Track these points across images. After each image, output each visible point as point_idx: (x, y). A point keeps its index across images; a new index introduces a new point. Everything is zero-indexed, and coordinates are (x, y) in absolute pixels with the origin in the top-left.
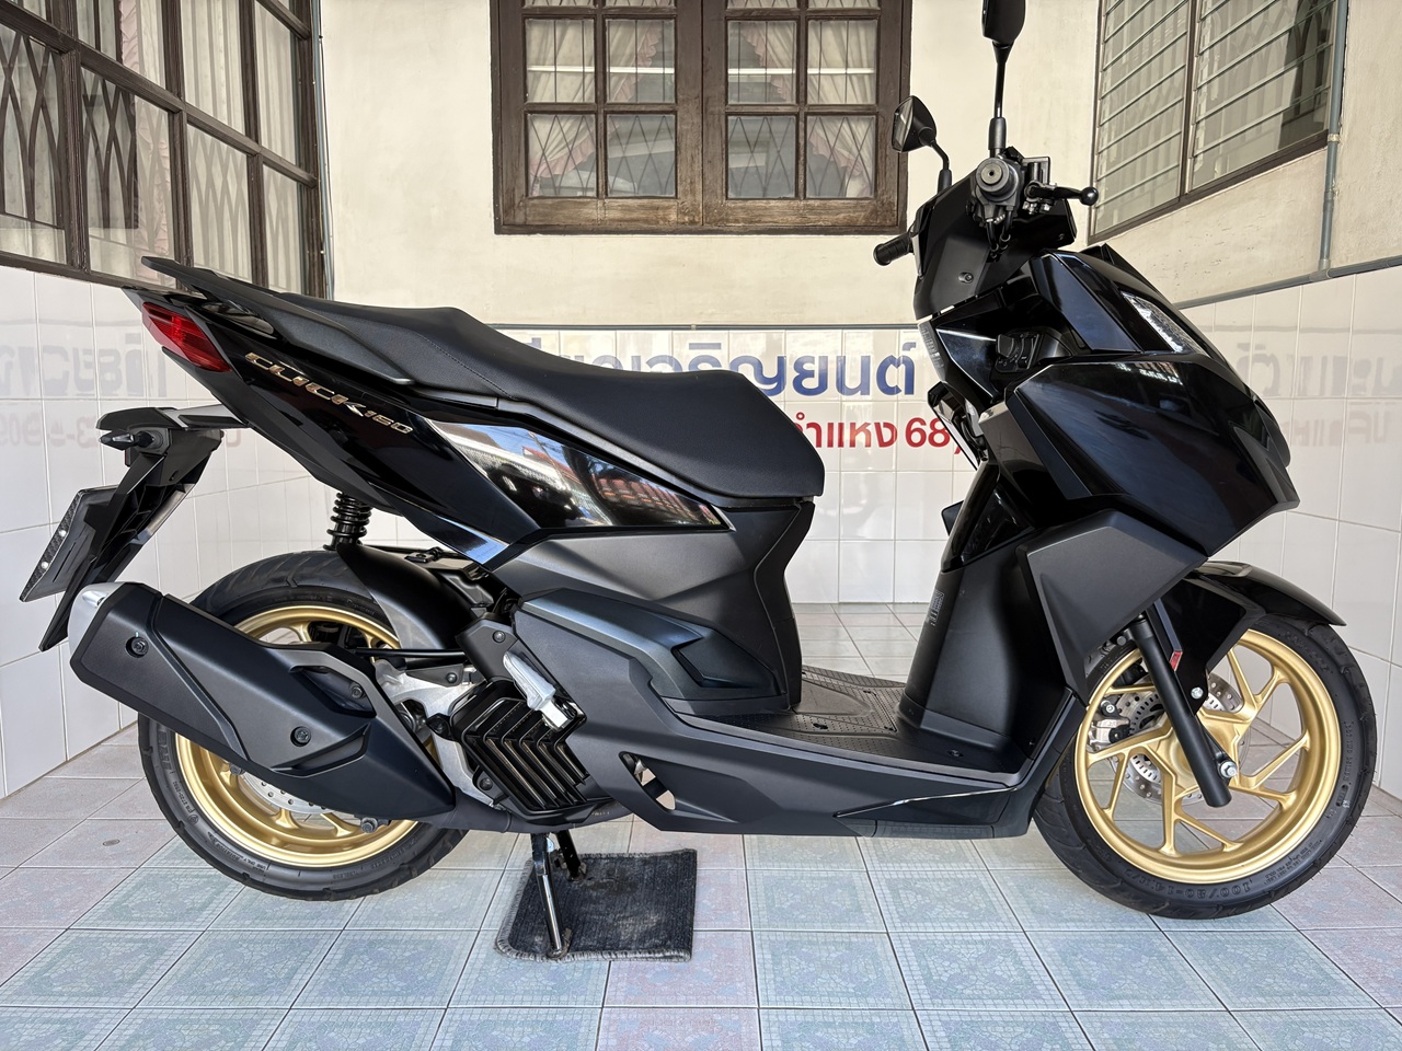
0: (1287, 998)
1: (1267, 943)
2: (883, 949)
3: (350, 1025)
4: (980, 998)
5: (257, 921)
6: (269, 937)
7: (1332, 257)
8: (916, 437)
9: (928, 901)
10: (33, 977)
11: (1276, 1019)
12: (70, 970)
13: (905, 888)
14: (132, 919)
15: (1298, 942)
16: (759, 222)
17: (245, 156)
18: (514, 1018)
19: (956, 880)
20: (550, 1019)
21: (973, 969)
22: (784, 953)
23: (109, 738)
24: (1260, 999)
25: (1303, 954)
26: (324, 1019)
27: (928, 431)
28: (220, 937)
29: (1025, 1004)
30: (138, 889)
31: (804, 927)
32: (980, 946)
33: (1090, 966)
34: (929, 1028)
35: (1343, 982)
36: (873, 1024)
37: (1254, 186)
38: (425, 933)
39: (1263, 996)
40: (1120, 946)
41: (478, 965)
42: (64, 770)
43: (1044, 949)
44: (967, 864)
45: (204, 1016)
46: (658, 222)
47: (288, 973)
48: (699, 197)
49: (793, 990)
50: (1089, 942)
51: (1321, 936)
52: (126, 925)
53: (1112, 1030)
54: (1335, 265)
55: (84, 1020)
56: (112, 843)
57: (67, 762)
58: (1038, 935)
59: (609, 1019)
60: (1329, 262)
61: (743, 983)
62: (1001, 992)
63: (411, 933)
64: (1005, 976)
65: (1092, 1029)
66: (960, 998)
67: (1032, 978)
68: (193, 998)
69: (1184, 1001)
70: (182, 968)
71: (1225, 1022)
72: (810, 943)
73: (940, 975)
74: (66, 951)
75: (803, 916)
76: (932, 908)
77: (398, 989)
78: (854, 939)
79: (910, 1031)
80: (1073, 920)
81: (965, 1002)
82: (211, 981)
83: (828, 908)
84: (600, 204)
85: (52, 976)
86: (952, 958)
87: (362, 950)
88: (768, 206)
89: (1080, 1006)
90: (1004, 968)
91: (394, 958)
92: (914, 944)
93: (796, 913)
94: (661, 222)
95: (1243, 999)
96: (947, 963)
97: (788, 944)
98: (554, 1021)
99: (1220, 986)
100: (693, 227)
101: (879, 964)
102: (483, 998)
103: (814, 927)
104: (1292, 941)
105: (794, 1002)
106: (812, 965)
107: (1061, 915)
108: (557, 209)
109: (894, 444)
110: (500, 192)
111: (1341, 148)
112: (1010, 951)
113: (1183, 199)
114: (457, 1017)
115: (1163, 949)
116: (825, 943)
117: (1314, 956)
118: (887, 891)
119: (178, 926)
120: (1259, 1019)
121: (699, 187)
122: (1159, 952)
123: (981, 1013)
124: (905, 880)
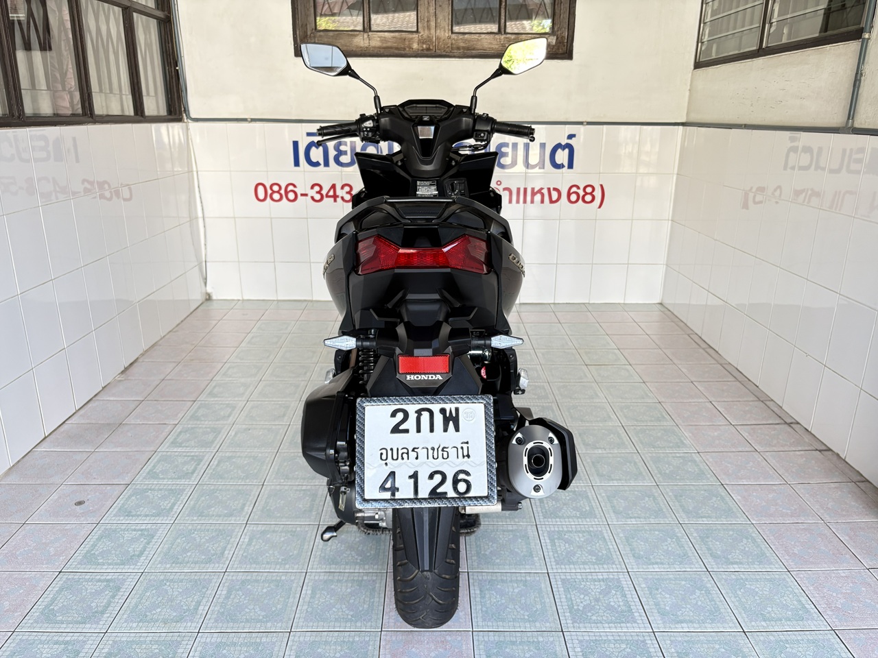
0: (778, 623)
1: (770, 580)
2: (545, 586)
3: (234, 644)
4: (601, 623)
5: (174, 565)
6: (182, 577)
7: (855, 119)
8: (573, 197)
9: (572, 549)
10: (44, 609)
11: (772, 638)
12: (65, 603)
13: (559, 539)
14: (99, 564)
15: (788, 580)
16: (474, 49)
17: (120, 9)
18: (330, 639)
19: (589, 532)
20: (351, 640)
21: (597, 600)
22: (487, 589)
23: (70, 417)
24: (763, 623)
25: (790, 589)
26: (219, 640)
27: (581, 193)
28: (152, 577)
29: (627, 627)
30: (100, 540)
31: (499, 569)
32: (602, 583)
33: (666, 598)
34: (571, 645)
35: (812, 611)
36: (539, 642)
37: (809, 55)
38: (275, 574)
39: (765, 621)
40: (683, 583)
41: (307, 599)
42: (45, 444)
43: (639, 585)
44: (596, 520)
45: (148, 639)
46: (405, 49)
47: (195, 605)
48: (433, 31)
49: (493, 617)
50: (666, 580)
51: (802, 576)
52: (95, 569)
53: (676, 646)
54: (857, 125)
55: (78, 641)
56: (80, 503)
57: (45, 438)
58: (635, 575)
59: (385, 640)
60: (853, 122)
61: (463, 613)
62: (613, 618)
63: (266, 574)
64: (616, 606)
65: (665, 646)
66: (589, 623)
67: (632, 607)
68: (141, 624)
69: (719, 625)
70: (132, 601)
71: (742, 640)
72: (502, 581)
73: (578, 606)
74: (61, 590)
75: (498, 561)
76: (574, 554)
77: (261, 618)
78: (528, 578)
79: (560, 648)
80: (657, 563)
81: (593, 625)
82: (150, 612)
83: (513, 554)
84: (366, 35)
85: (55, 609)
86: (586, 592)
87: (238, 587)
88: (480, 38)
89: (658, 628)
90: (615, 600)
91: (257, 593)
92: (563, 581)
93: (494, 558)
94: (407, 49)
95: (753, 623)
96: (582, 596)
97: (489, 582)
98: (353, 642)
99: (740, 613)
100: (429, 52)
101: (543, 597)
102: (311, 624)
103: (504, 569)
104: (784, 579)
105: (493, 626)
106: (503, 598)
107: (650, 560)
108: (336, 39)
109: (559, 202)
110: (297, 26)
111: (870, 43)
112: (619, 587)
113: (761, 52)
114: (296, 639)
115: (709, 585)
116: (511, 581)
117: (796, 591)
118: (548, 541)
119: (126, 569)
120: (762, 638)
121: (433, 24)
122: (706, 587)
123: (602, 634)
124: (559, 532)
